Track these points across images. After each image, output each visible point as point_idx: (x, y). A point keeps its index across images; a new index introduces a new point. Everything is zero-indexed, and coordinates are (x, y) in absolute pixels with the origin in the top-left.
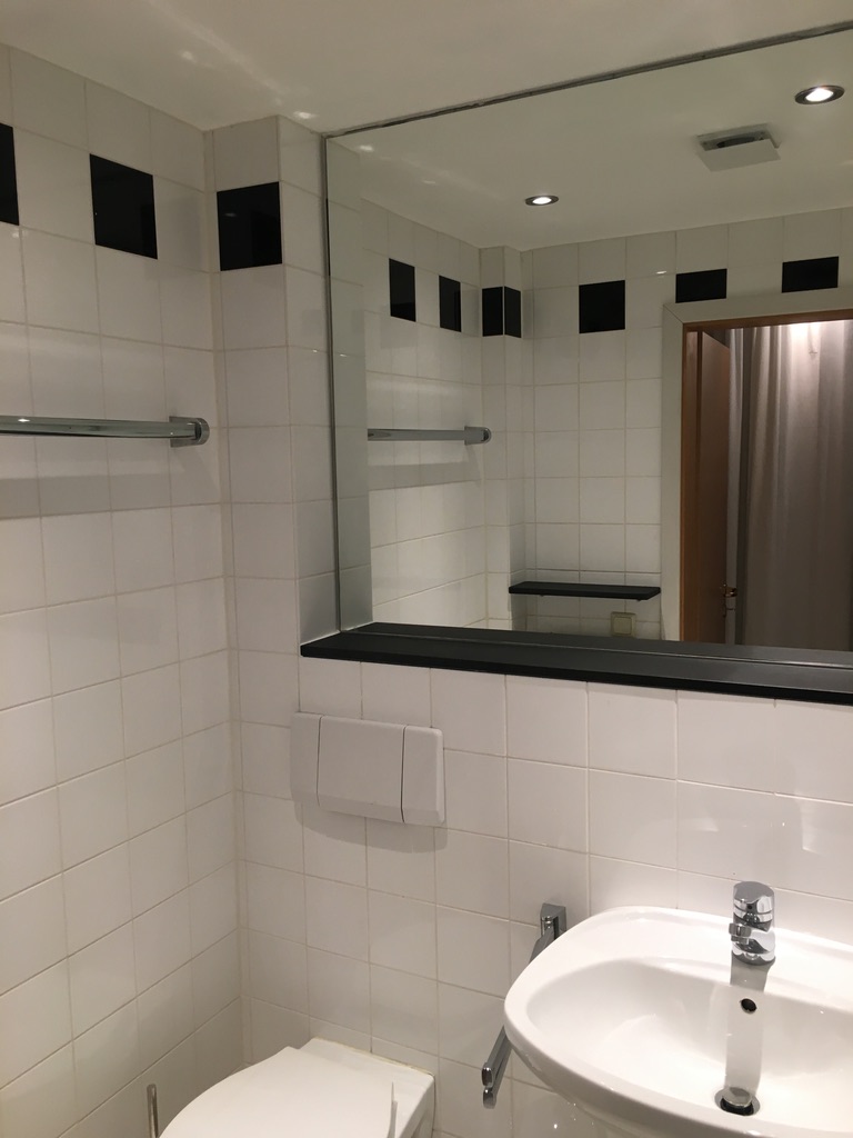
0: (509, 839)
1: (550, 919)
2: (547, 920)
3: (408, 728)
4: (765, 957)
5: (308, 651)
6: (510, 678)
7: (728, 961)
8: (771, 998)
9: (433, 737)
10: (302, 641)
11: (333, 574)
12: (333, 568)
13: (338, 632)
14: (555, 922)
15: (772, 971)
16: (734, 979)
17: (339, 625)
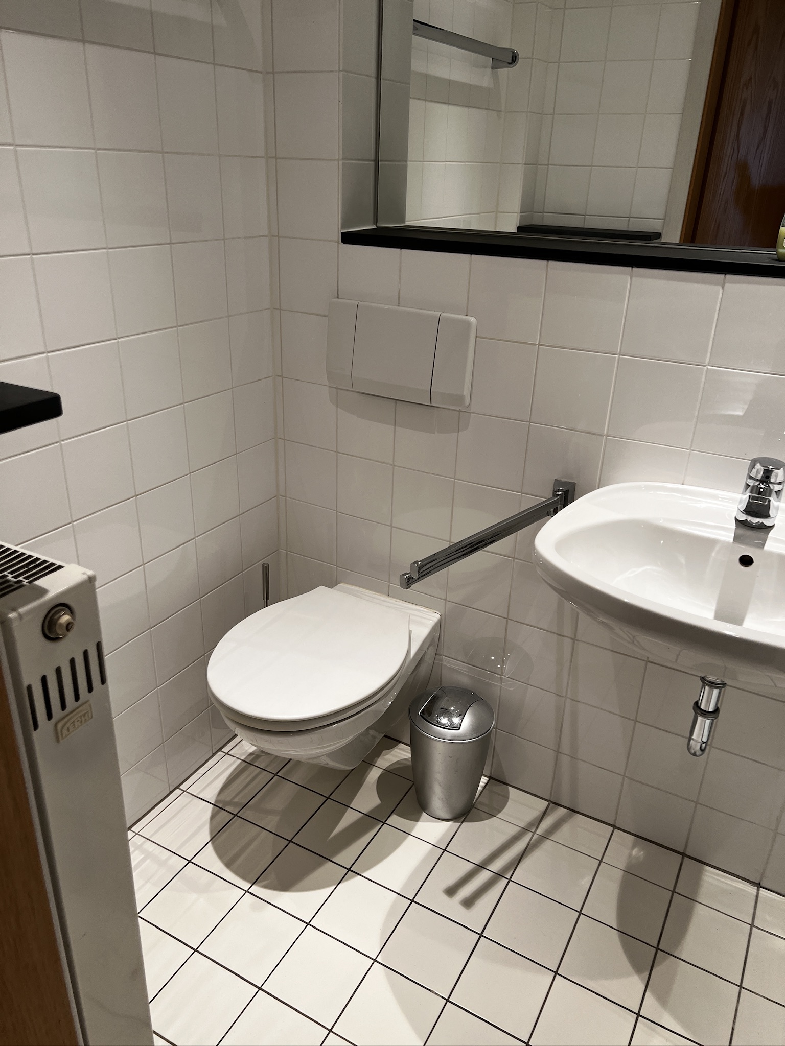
0: (530, 422)
1: (561, 491)
2: (559, 491)
3: (444, 315)
4: (767, 522)
5: (348, 238)
6: (553, 264)
7: (733, 525)
8: (770, 554)
9: (468, 324)
10: (343, 227)
11: (372, 163)
12: (373, 157)
13: (374, 227)
14: (566, 493)
15: (772, 534)
16: (736, 538)
17: (376, 221)
